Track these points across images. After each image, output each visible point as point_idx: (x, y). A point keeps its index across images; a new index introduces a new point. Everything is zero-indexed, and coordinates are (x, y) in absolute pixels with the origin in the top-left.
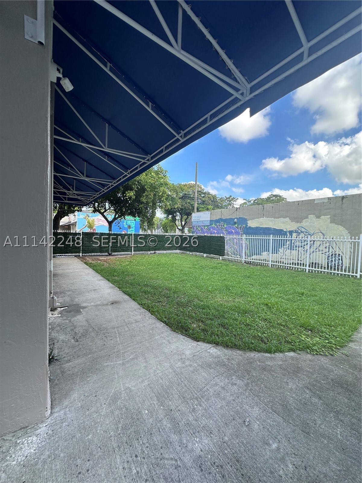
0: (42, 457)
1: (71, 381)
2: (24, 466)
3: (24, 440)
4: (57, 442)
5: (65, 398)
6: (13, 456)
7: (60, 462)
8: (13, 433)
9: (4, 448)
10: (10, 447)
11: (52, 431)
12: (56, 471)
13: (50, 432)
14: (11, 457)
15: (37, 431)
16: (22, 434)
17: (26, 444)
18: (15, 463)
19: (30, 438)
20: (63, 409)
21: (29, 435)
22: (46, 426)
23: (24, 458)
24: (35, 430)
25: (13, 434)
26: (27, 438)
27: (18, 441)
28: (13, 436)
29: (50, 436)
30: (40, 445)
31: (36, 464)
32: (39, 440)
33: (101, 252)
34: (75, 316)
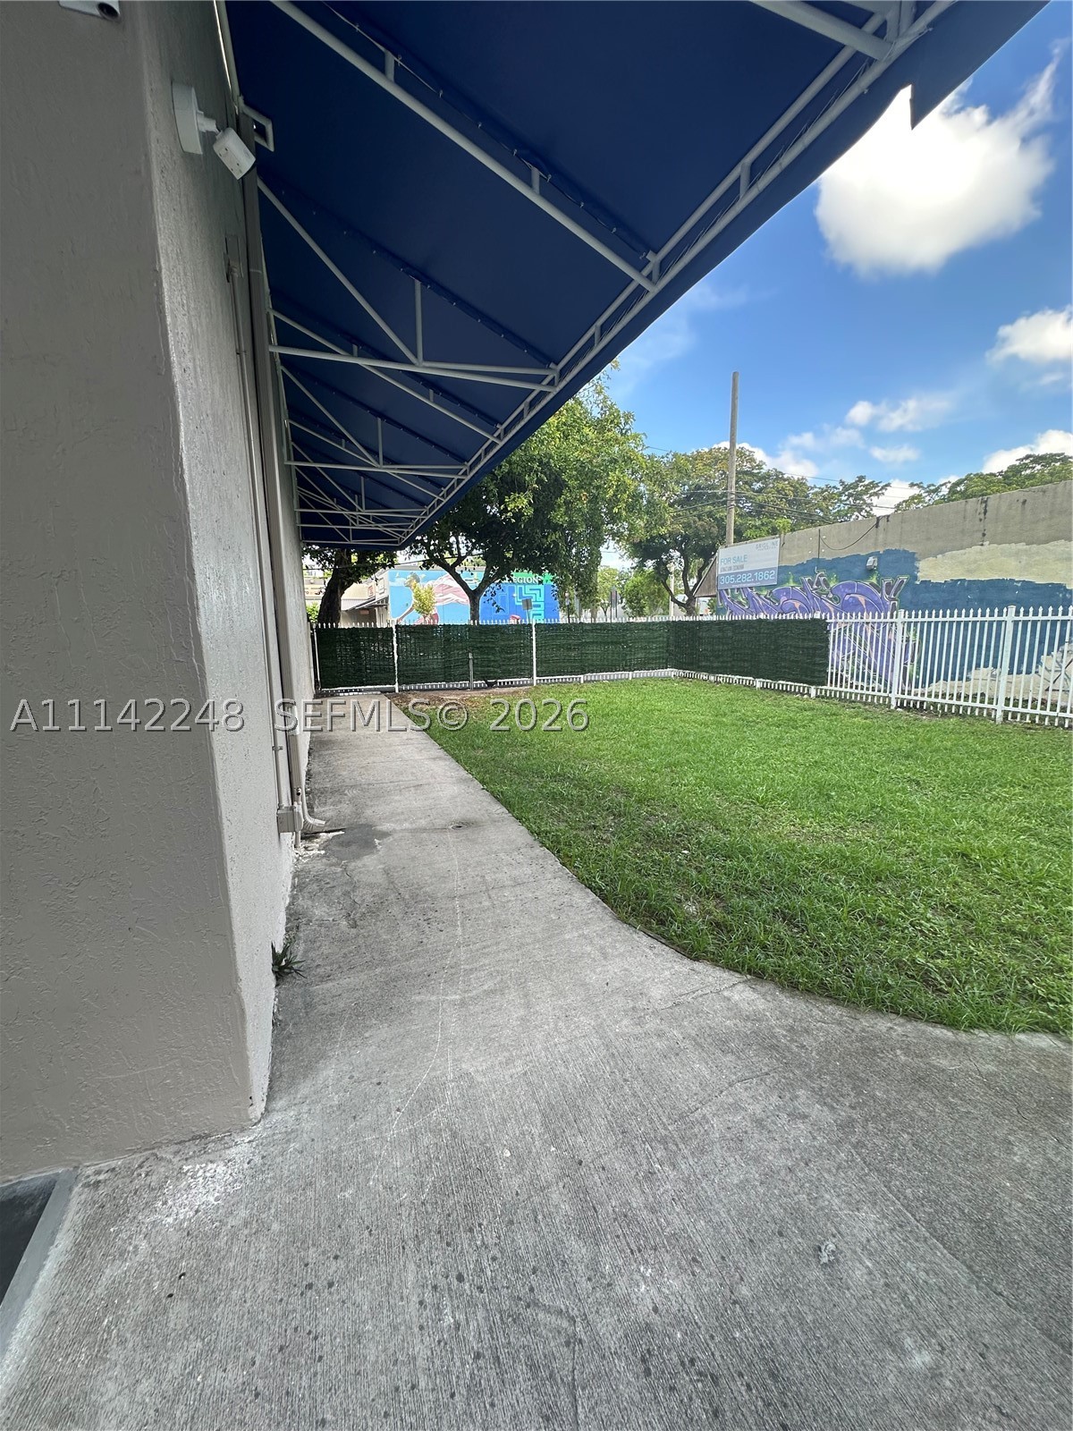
0: (232, 1222)
1: (325, 1033)
2: (188, 1234)
3: (198, 1166)
4: (269, 1189)
5: (305, 1077)
6: (170, 1203)
7: (269, 1243)
8: (176, 1144)
9: (154, 1178)
10: (167, 1177)
11: (263, 1157)
12: (257, 1264)
13: (257, 1160)
14: (165, 1203)
15: (227, 1152)
16: (194, 1152)
17: (201, 1180)
18: (170, 1220)
19: (210, 1166)
20: (295, 1105)
21: (211, 1157)
22: (249, 1142)
23: (192, 1213)
24: (225, 1148)
25: (176, 1148)
26: (204, 1165)
27: (186, 1168)
28: (176, 1153)
29: (257, 1171)
30: (230, 1190)
31: (216, 1235)
32: (231, 1174)
33: (448, 681)
34: (358, 857)
